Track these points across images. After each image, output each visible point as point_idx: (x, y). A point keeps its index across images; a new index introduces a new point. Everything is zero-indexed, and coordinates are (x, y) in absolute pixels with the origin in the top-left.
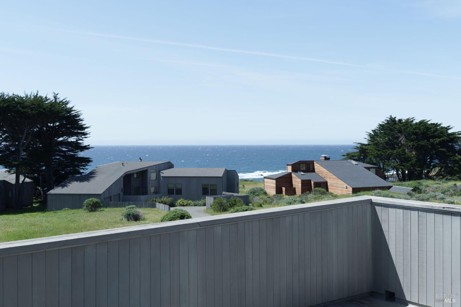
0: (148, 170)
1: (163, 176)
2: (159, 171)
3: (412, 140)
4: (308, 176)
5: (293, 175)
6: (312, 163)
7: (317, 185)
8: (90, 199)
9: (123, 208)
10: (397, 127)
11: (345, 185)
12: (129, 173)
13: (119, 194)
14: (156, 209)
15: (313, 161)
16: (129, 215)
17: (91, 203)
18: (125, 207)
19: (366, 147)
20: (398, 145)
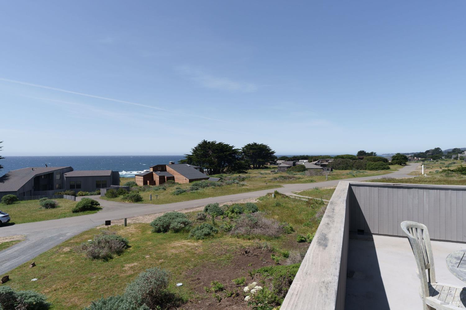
0: (54, 173)
1: (66, 176)
2: (63, 173)
3: (215, 153)
4: (163, 174)
5: (154, 173)
6: (165, 166)
7: (169, 178)
8: (8, 195)
9: (37, 200)
10: (208, 146)
11: (185, 178)
12: (39, 175)
13: (31, 190)
14: (63, 199)
15: (166, 165)
16: (47, 204)
17: (9, 198)
18: (38, 199)
19: (191, 157)
20: (208, 155)
